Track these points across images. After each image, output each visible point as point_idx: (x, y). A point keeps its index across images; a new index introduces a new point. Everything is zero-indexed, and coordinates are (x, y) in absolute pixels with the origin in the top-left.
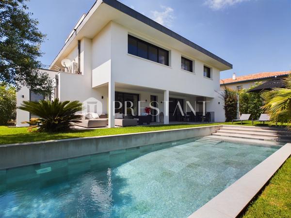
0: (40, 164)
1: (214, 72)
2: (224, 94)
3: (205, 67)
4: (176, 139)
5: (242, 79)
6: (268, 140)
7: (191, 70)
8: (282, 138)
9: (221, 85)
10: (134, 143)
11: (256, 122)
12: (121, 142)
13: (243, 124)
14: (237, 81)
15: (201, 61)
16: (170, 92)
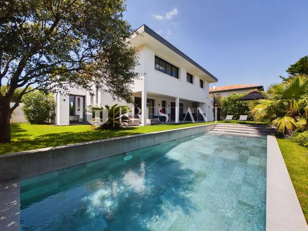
0: (125, 153)
1: (205, 84)
2: (213, 100)
3: (200, 80)
4: (193, 134)
5: (220, 89)
6: (252, 134)
7: (191, 82)
8: (261, 132)
9: (210, 93)
10: (173, 137)
11: (238, 121)
12: (166, 137)
13: (230, 122)
14: (217, 90)
15: (198, 76)
16: (180, 99)
